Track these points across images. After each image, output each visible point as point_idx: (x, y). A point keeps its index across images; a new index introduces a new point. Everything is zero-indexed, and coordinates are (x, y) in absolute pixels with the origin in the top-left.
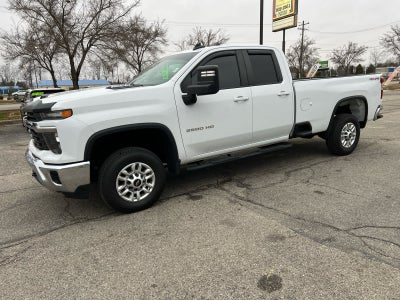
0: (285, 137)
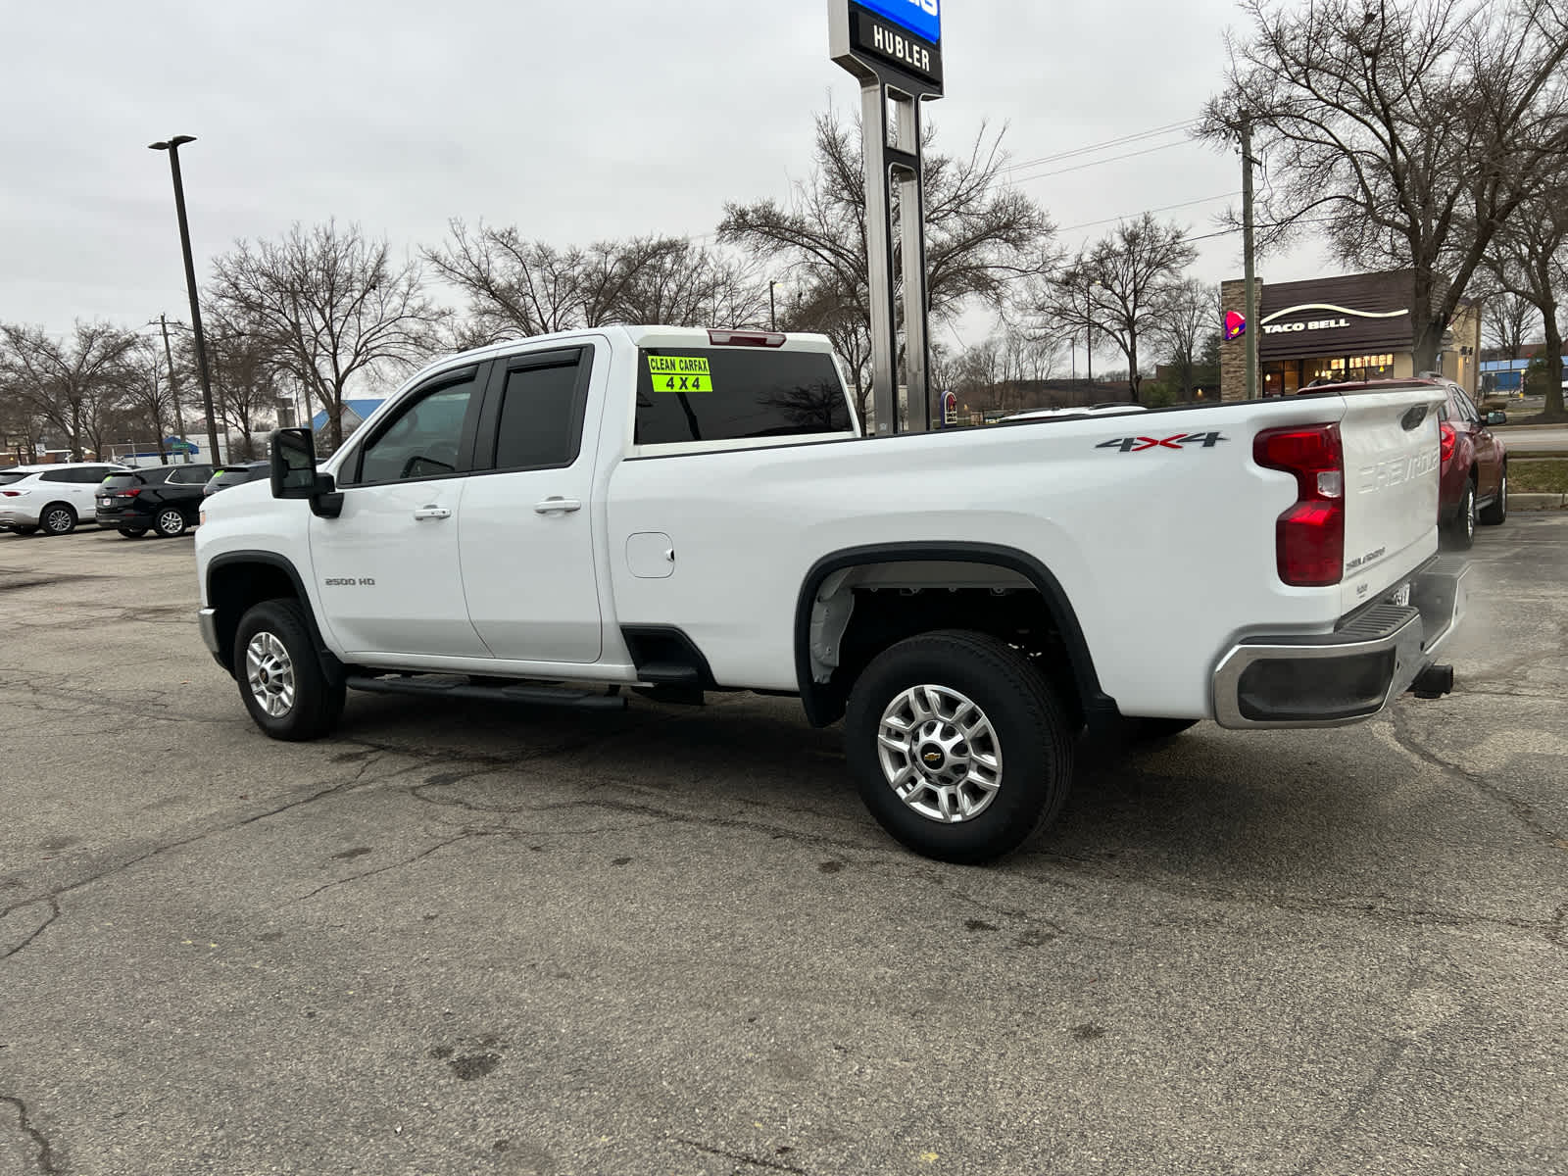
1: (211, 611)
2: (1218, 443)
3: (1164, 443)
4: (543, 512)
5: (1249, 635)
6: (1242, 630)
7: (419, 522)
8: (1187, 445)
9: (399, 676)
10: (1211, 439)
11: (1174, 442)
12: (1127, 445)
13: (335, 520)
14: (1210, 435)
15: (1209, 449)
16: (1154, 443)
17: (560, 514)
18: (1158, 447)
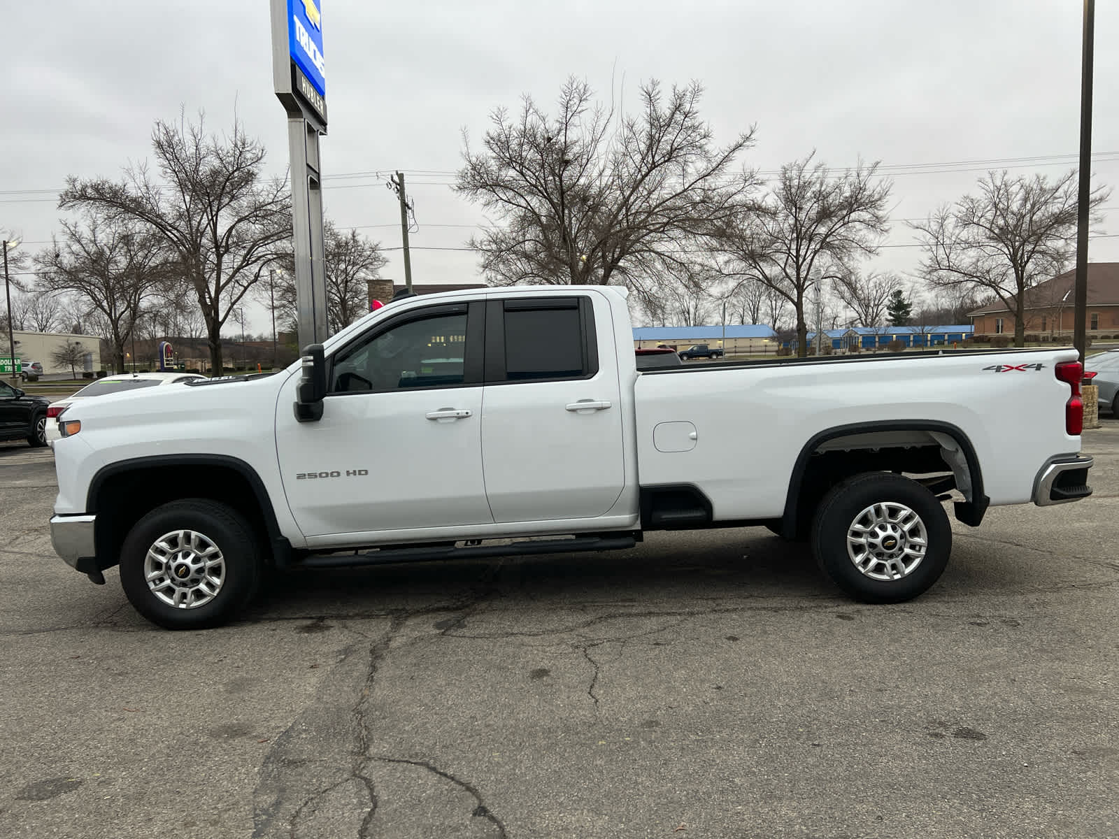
0: (624, 518)
1: (92, 518)
2: (1042, 369)
3: (1017, 368)
4: (573, 411)
5: (1056, 459)
6: (1052, 457)
7: (433, 423)
8: (1028, 369)
9: (379, 549)
10: (1039, 367)
11: (1021, 368)
12: (999, 369)
13: (315, 423)
14: (1038, 365)
15: (1038, 372)
16: (1012, 368)
17: (593, 411)
18: (1014, 370)
